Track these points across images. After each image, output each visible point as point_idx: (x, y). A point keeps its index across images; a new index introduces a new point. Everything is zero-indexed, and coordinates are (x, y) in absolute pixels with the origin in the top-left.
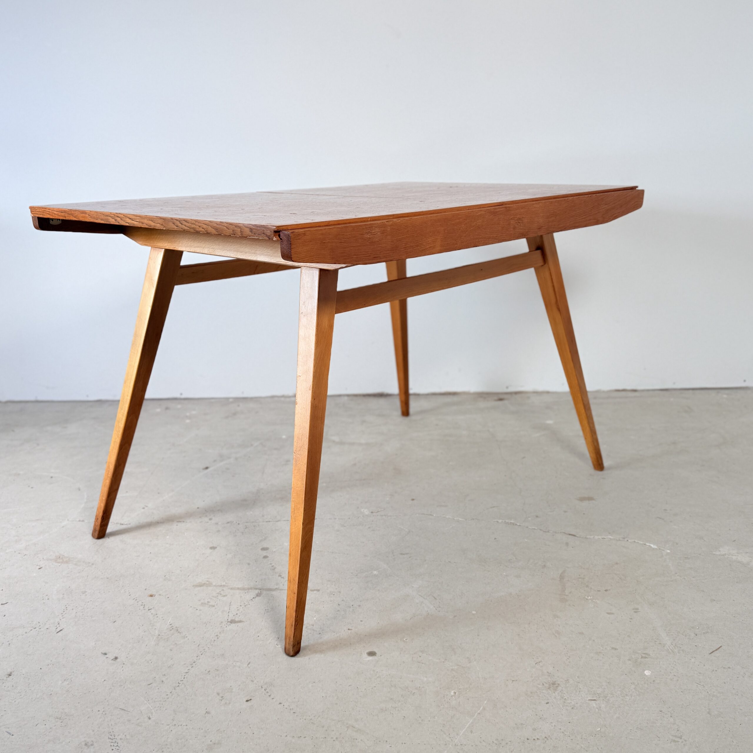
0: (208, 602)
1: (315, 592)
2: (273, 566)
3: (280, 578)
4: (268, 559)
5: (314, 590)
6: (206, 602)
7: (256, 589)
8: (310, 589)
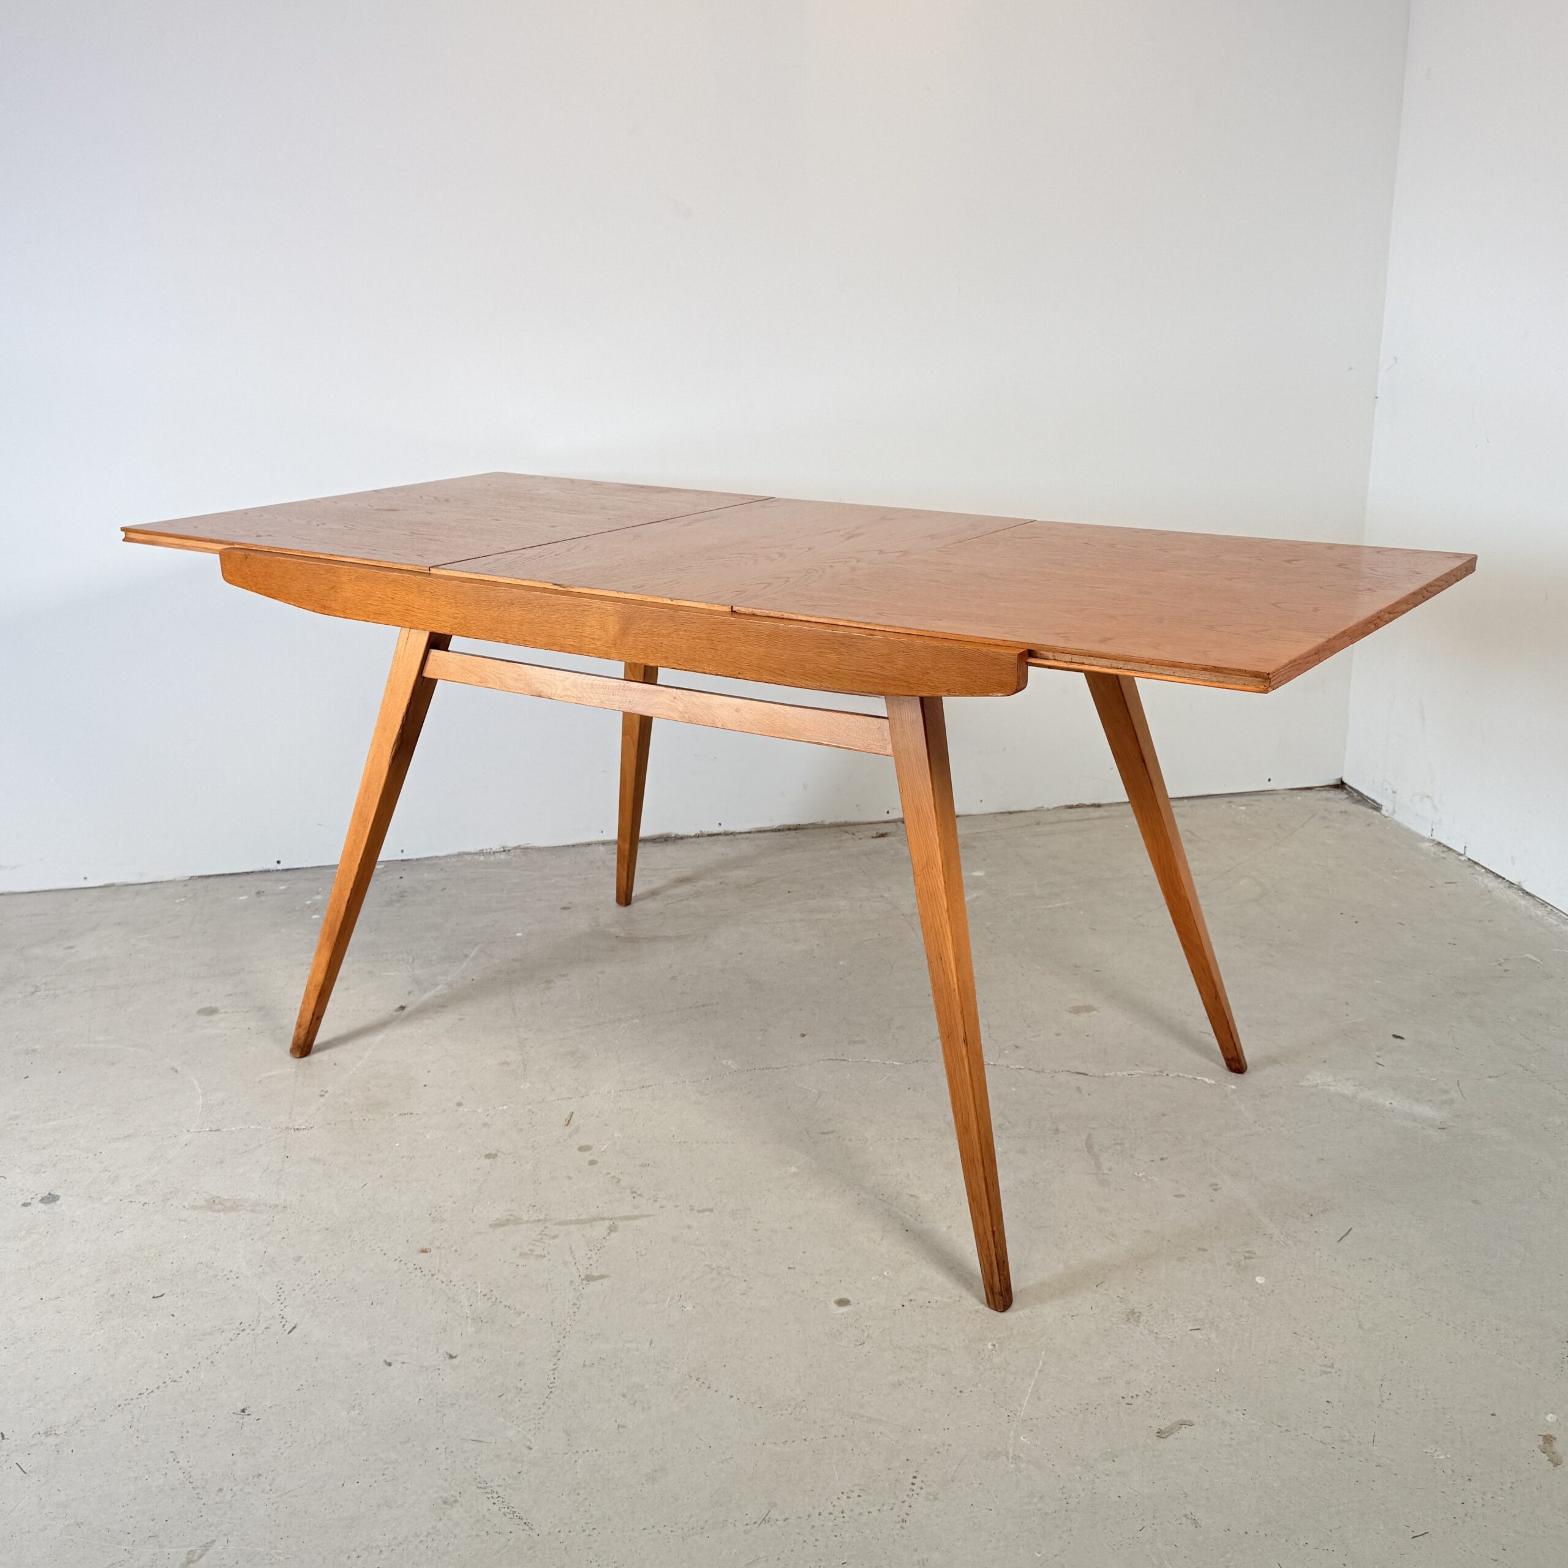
0: (531, 1250)
1: (707, 1213)
2: (613, 1177)
4: (598, 1165)
5: (704, 1211)
6: (526, 1249)
7: (604, 1219)
8: (696, 1209)
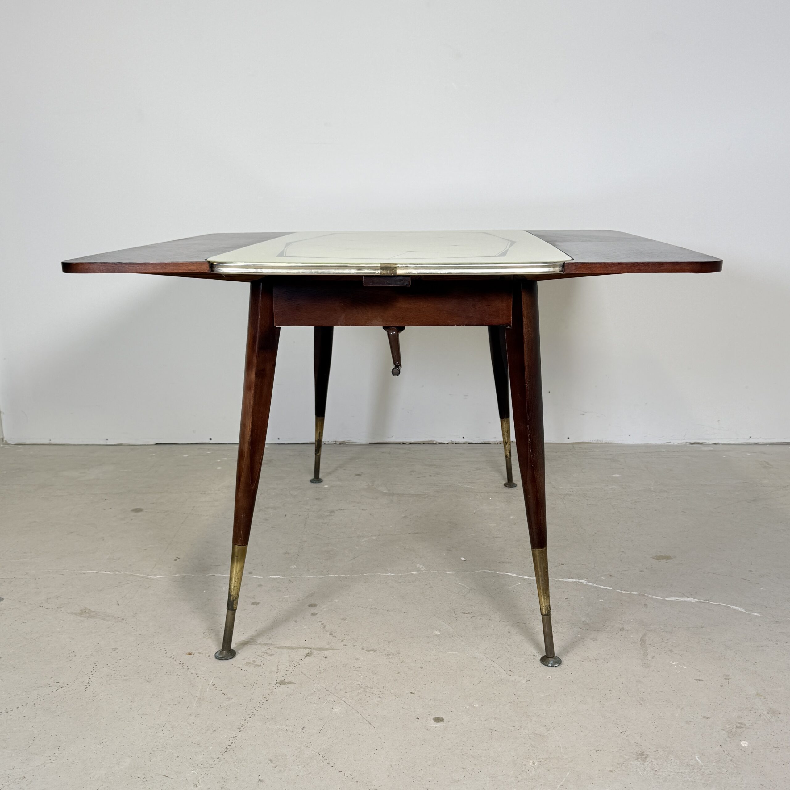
0: (254, 661)
1: (372, 652)
2: (323, 624)
3: (331, 636)
4: (317, 616)
6: (251, 661)
8: (365, 649)
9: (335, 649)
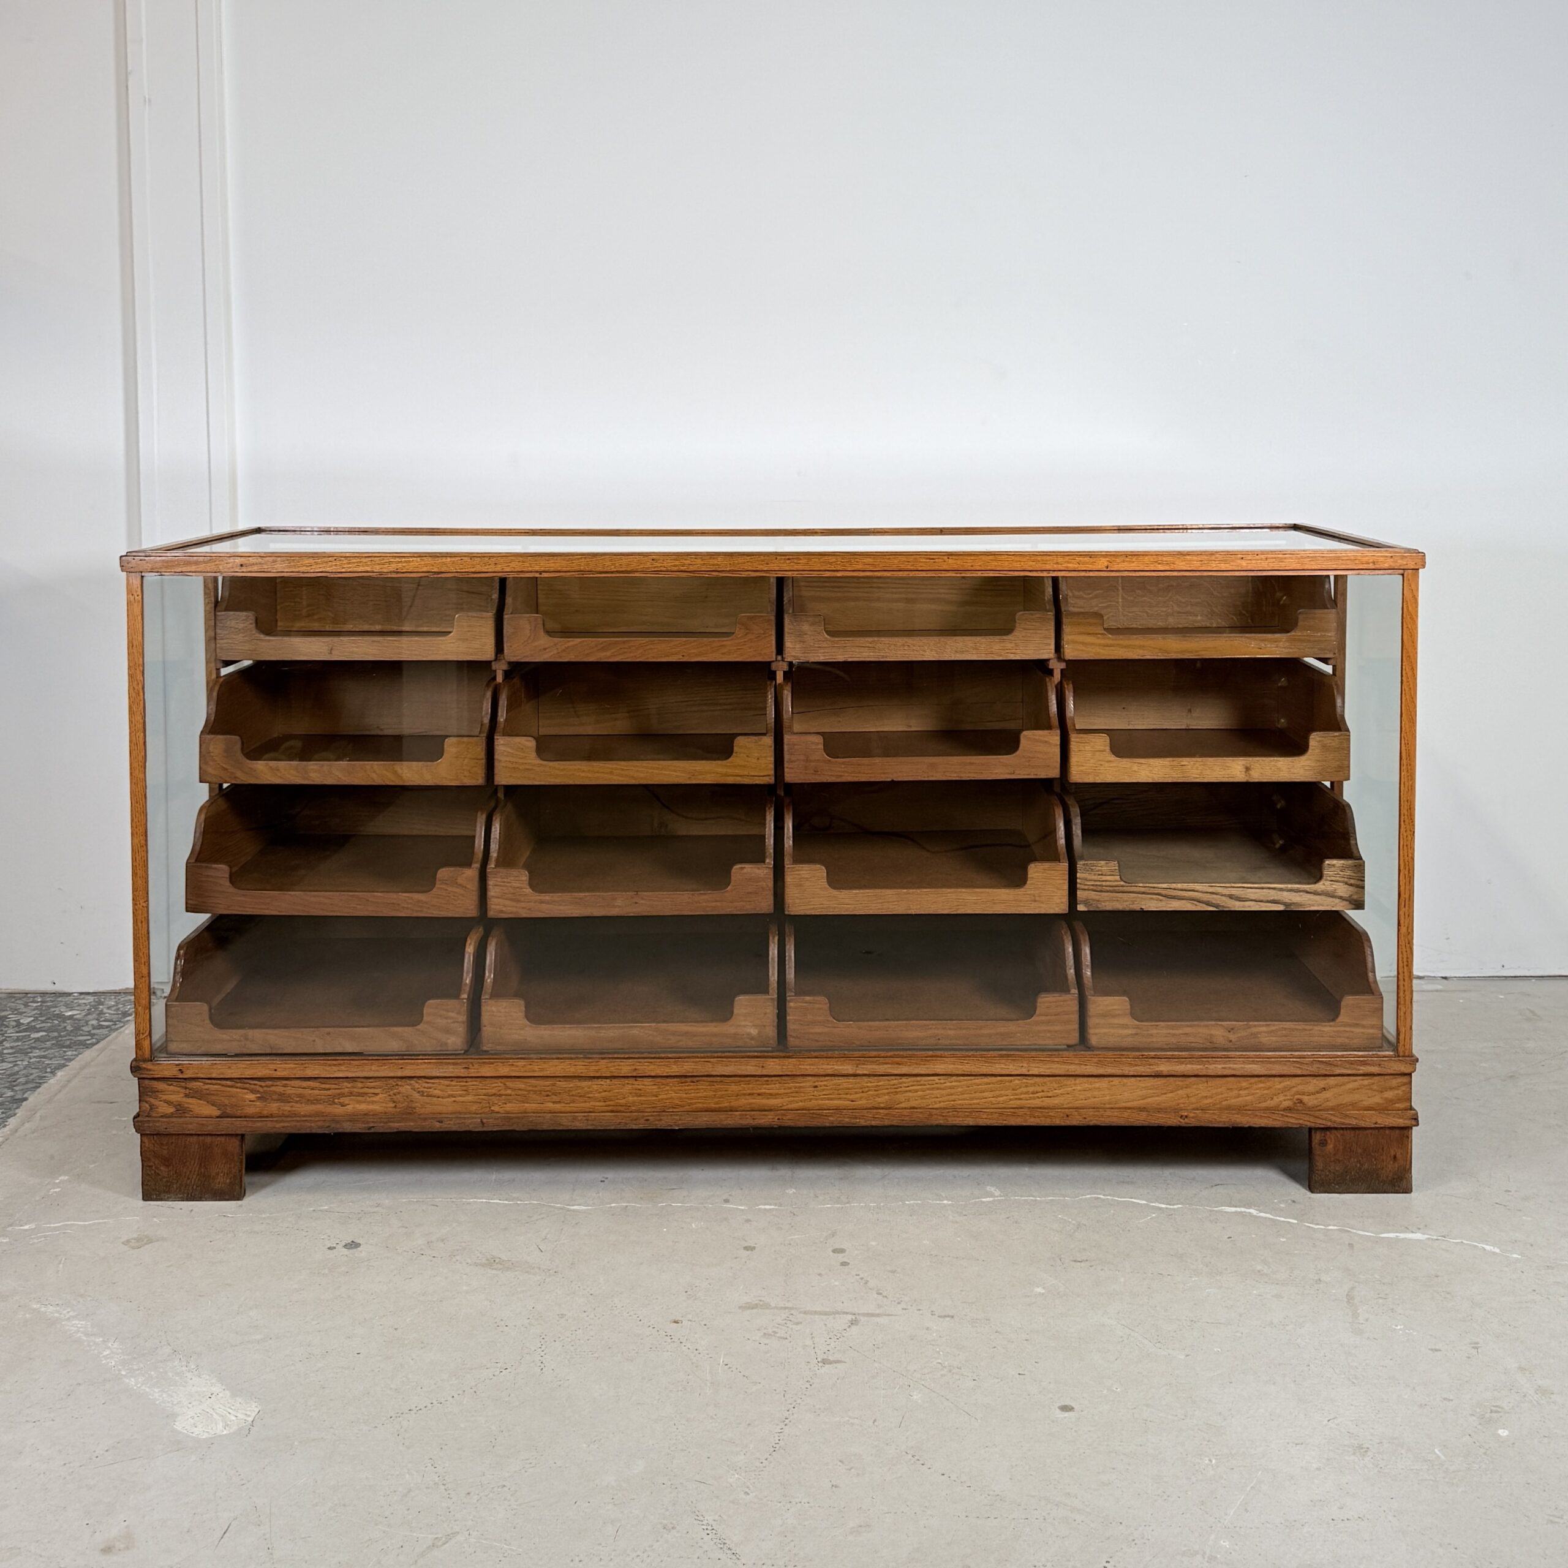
0: (775, 1332)
1: (948, 1319)
2: (862, 1279)
3: (880, 1297)
4: (850, 1266)
5: (945, 1316)
6: (770, 1331)
7: (847, 1313)
8: (937, 1314)
9: (891, 1315)
